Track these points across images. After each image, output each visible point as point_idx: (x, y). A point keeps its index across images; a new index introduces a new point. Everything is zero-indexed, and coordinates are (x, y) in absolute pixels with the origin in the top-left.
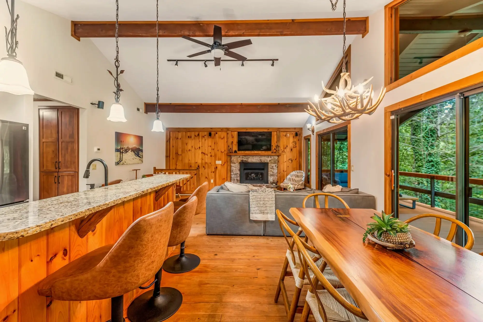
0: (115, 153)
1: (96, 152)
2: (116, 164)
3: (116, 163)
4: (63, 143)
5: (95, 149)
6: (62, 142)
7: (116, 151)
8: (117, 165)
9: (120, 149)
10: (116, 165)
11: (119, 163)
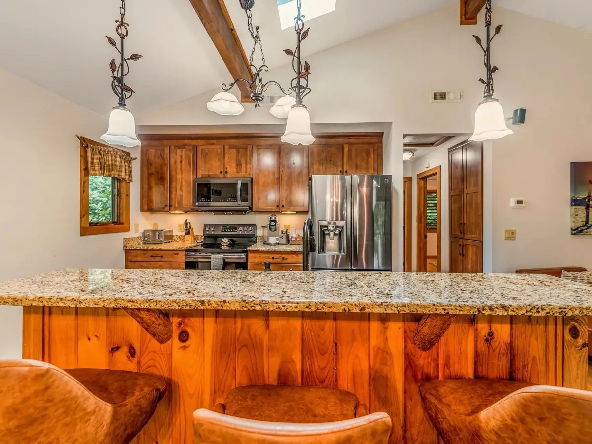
0: (571, 209)
1: (514, 208)
2: (573, 232)
3: (572, 229)
4: (468, 195)
5: (512, 203)
6: (466, 194)
7: (572, 205)
8: (575, 234)
9: (584, 199)
10: (572, 234)
11: (583, 230)
